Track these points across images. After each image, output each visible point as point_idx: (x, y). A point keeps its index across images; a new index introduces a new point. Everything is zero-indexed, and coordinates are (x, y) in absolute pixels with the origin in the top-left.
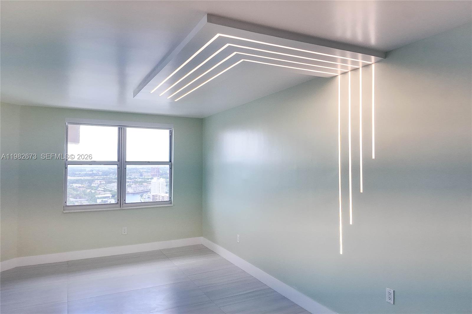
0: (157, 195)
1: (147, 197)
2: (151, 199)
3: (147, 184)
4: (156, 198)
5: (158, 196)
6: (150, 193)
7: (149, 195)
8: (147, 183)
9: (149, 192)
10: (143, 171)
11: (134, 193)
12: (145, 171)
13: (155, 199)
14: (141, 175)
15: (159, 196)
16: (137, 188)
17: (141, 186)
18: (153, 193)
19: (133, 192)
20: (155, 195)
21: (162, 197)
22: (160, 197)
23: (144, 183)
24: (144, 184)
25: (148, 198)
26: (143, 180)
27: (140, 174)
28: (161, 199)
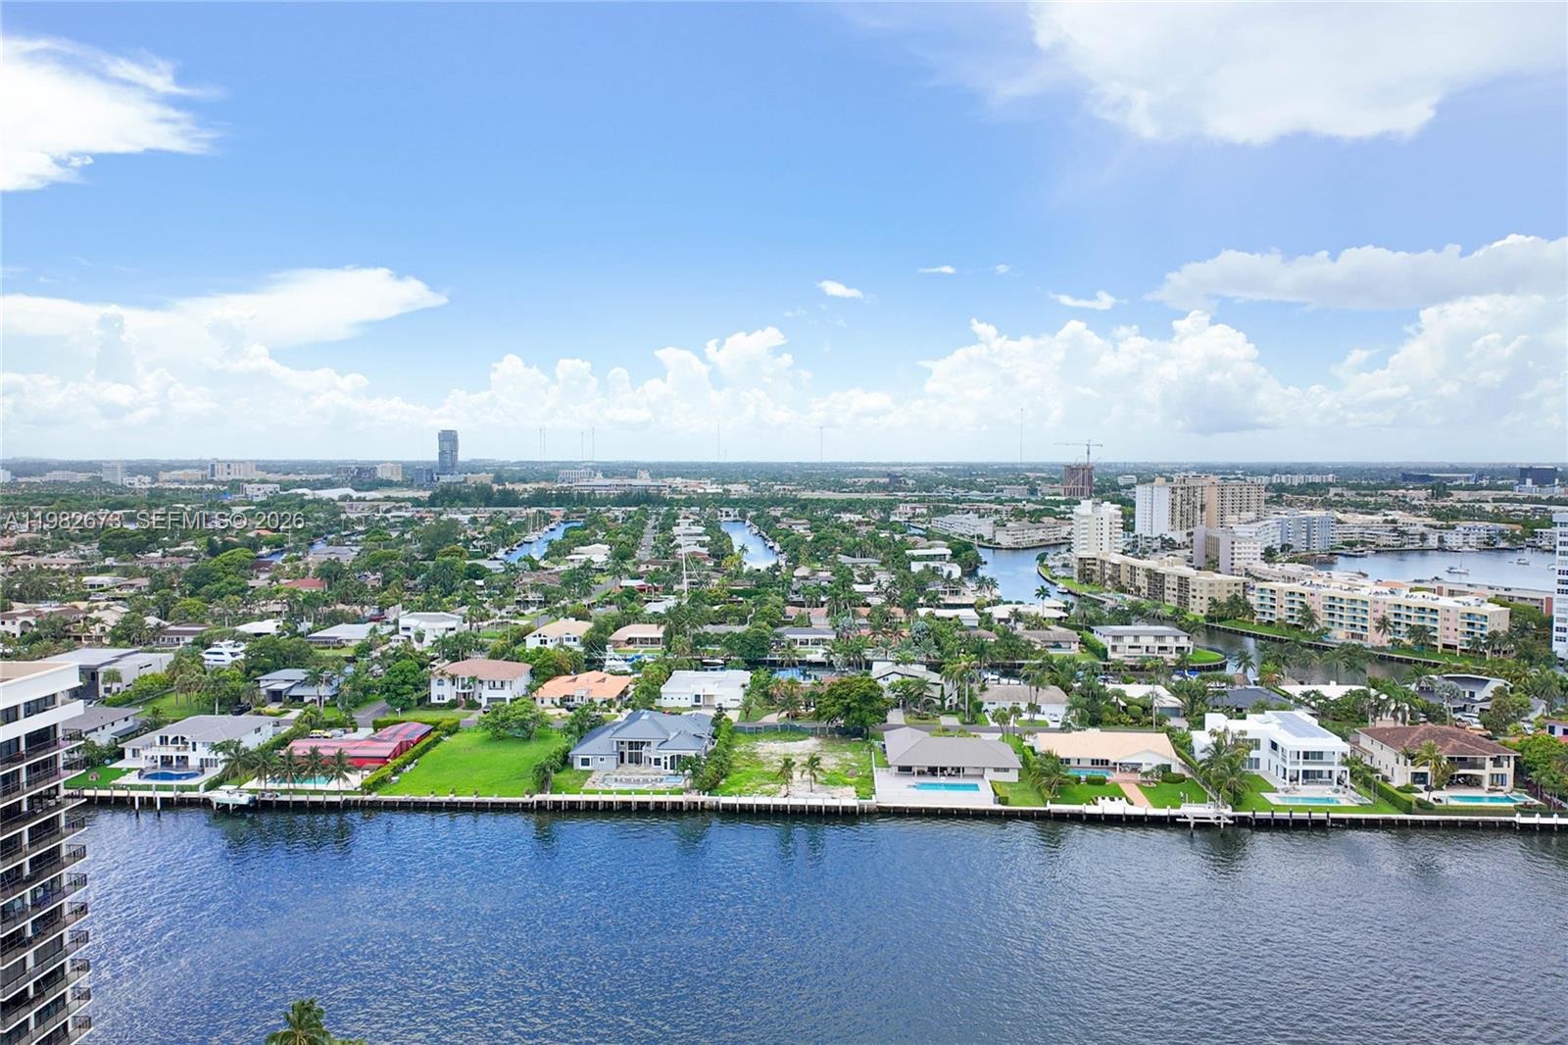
0: (1095, 559)
1: (1059, 564)
2: (1076, 571)
3: (1055, 521)
4: (1094, 568)
5: (1098, 563)
6: (1069, 550)
7: (1065, 558)
8: (1056, 518)
9: (1063, 549)
10: (1037, 478)
11: (1015, 549)
12: (1043, 479)
13: (1088, 572)
14: (1033, 492)
15: (1103, 562)
16: (1026, 531)
17: (1038, 525)
18: (1080, 551)
19: (1013, 546)
20: (1089, 559)
21: (1114, 565)
22: (1107, 565)
23: (1046, 516)
24: (1045, 519)
25: (1065, 566)
26: (1042, 507)
27: (1027, 487)
28: (1110, 572)
